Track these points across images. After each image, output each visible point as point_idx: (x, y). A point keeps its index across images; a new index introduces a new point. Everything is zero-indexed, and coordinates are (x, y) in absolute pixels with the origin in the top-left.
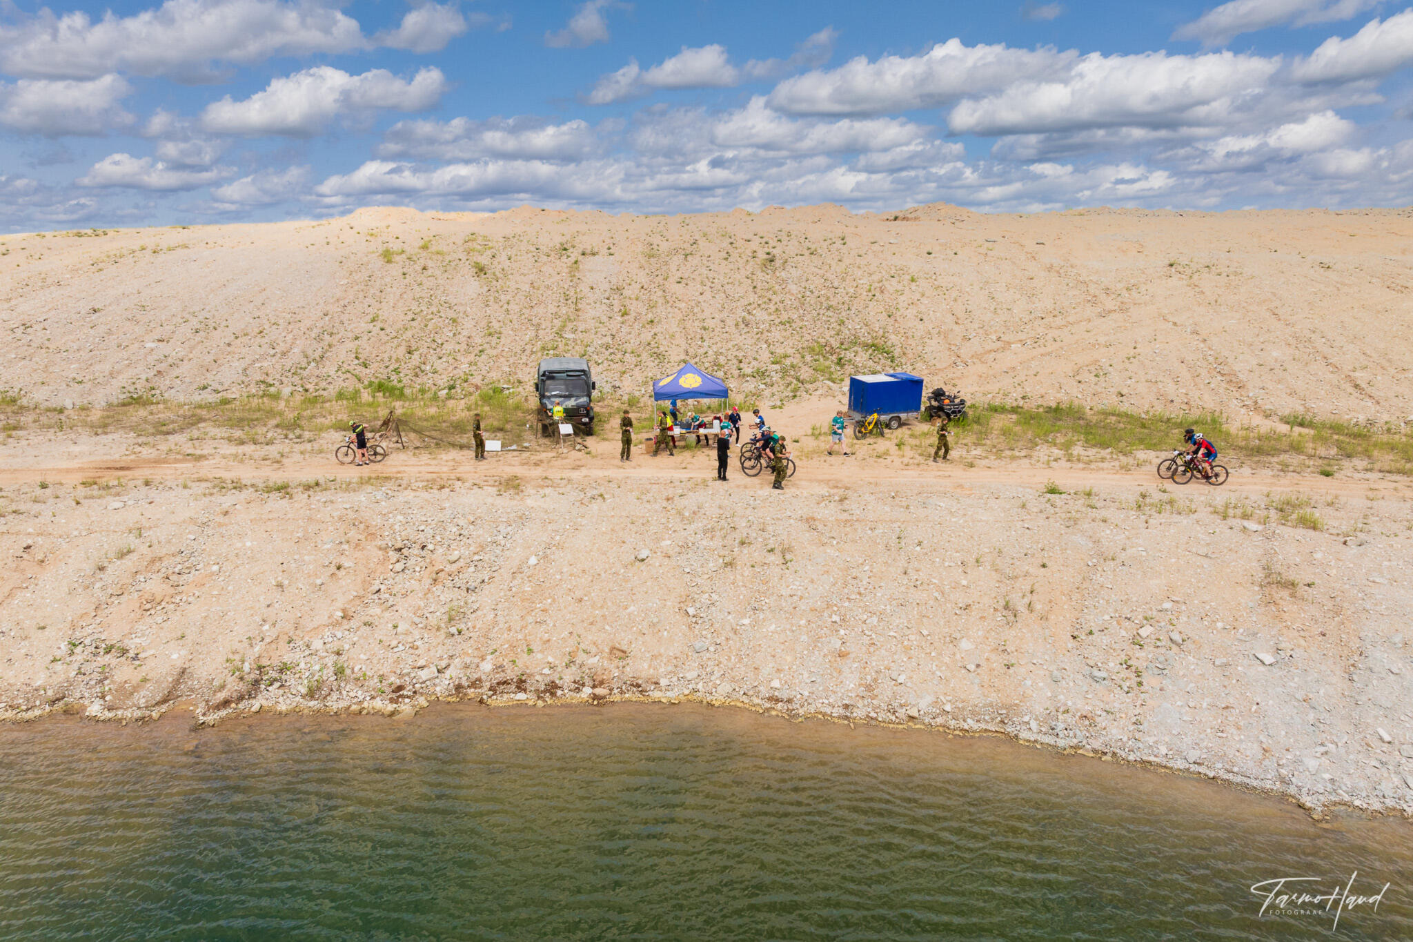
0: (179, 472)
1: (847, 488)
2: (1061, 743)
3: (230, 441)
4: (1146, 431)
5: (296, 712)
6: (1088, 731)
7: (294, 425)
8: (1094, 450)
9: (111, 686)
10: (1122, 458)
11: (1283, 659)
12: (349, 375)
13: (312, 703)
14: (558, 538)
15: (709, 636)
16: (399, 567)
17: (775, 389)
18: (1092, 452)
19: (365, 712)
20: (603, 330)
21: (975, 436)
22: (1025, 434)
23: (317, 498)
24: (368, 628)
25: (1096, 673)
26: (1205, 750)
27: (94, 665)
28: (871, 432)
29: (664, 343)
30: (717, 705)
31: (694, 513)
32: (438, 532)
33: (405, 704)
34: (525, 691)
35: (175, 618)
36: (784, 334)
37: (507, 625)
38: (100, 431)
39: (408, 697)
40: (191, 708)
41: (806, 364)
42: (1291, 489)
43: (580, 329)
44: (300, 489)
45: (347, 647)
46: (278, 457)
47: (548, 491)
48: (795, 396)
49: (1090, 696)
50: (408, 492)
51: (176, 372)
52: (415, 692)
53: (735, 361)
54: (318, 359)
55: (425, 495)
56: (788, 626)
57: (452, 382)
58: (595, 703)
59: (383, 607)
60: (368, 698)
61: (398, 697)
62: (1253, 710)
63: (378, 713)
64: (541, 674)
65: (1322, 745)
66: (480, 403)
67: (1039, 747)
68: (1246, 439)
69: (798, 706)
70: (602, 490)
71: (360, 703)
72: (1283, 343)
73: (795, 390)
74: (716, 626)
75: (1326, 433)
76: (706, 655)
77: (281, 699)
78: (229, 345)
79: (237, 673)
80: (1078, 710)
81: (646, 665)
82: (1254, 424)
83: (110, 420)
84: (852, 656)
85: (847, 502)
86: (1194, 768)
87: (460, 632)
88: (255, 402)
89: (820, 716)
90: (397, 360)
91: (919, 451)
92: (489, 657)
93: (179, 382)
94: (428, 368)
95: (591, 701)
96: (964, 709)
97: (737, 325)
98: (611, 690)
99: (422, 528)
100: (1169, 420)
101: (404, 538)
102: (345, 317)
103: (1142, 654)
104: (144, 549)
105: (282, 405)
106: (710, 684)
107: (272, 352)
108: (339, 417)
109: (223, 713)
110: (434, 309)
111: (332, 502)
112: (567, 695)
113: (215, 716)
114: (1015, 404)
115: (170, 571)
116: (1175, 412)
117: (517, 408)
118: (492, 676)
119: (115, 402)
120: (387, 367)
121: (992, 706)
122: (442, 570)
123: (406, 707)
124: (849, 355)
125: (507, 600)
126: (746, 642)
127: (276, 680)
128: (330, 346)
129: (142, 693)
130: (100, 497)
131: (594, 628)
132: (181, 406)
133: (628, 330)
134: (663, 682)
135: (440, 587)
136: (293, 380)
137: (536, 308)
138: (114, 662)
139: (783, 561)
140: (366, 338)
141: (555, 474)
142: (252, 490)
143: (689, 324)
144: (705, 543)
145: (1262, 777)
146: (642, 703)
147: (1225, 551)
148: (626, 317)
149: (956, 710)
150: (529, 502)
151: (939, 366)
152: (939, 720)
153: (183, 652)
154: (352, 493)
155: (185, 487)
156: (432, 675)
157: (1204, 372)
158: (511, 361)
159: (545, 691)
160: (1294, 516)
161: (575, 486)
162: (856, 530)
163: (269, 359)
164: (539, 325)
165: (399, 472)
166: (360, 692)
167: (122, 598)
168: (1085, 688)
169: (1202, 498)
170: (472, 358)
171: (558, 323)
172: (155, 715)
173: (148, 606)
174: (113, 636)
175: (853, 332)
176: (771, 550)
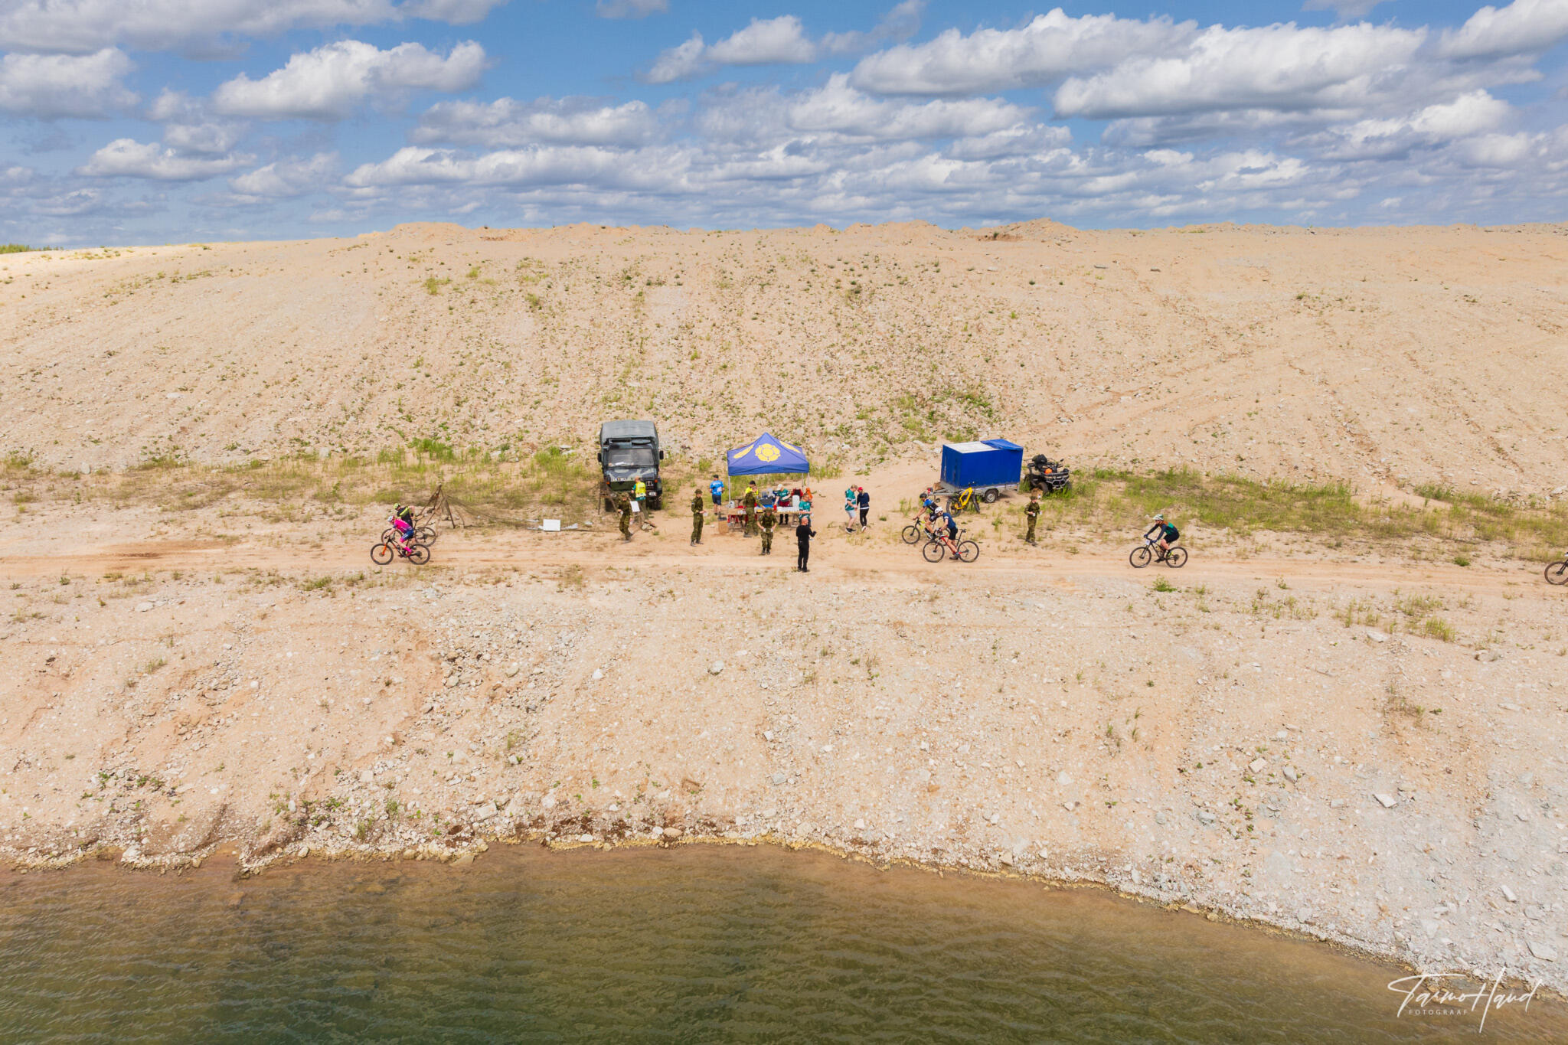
0: (210, 561)
1: (938, 583)
2: (1164, 897)
3: (264, 517)
4: (1266, 503)
5: (345, 857)
6: (1193, 883)
7: (334, 496)
8: (1210, 530)
9: (148, 827)
10: (1239, 541)
11: (1404, 802)
12: (392, 432)
13: (363, 847)
14: (624, 647)
15: (788, 765)
16: (453, 680)
17: (860, 450)
18: (1207, 532)
19: (419, 858)
20: (671, 377)
21: (1078, 512)
22: (1134, 508)
23: (362, 597)
24: (421, 756)
25: (1204, 815)
26: (1318, 908)
27: (128, 800)
28: (965, 508)
29: (739, 392)
30: (796, 848)
31: (772, 615)
32: (494, 638)
33: (463, 848)
34: (591, 831)
35: (213, 745)
36: (871, 382)
37: (570, 753)
38: (121, 503)
39: (466, 840)
40: (234, 852)
41: (894, 419)
42: (1422, 583)
43: (646, 376)
44: (343, 585)
45: (399, 779)
46: (317, 539)
47: (613, 585)
48: (882, 459)
49: (1195, 842)
50: (461, 588)
51: (202, 428)
52: (473, 834)
53: (816, 416)
54: (357, 412)
55: (478, 591)
56: (874, 755)
57: (506, 441)
58: (667, 845)
59: (437, 730)
60: (423, 841)
61: (455, 840)
62: (1370, 861)
63: (434, 859)
64: (608, 811)
65: (1443, 904)
66: (537, 467)
67: (1140, 901)
68: (1376, 515)
69: (884, 851)
70: (671, 585)
71: (415, 846)
72: (1420, 396)
73: (883, 452)
74: (796, 753)
75: (1464, 507)
76: (785, 789)
77: (330, 842)
78: (259, 395)
79: (282, 812)
80: (1183, 859)
81: (720, 801)
82: (1385, 497)
83: (132, 488)
84: (942, 791)
85: (938, 602)
86: (1305, 928)
87: (520, 762)
88: (290, 465)
89: (907, 863)
90: (445, 414)
91: (1018, 533)
92: (552, 791)
93: (205, 441)
94: (479, 422)
95: (661, 843)
96: (1061, 855)
97: (818, 371)
98: (683, 830)
99: (477, 633)
100: (1292, 489)
101: (458, 645)
102: (386, 361)
103: (1252, 792)
104: (176, 661)
105: (319, 467)
106: (789, 823)
107: (307, 404)
108: (383, 485)
109: (268, 859)
110: (484, 352)
111: (378, 601)
112: (636, 836)
113: (260, 863)
114: (1124, 469)
115: (206, 688)
116: (1299, 482)
117: (578, 474)
118: (554, 814)
119: (136, 465)
120: (433, 421)
121: (1091, 853)
122: (500, 686)
123: (464, 852)
124: (942, 408)
125: (570, 723)
126: (828, 772)
127: (324, 819)
128: (370, 396)
129: (181, 836)
130: (127, 596)
131: (664, 757)
132: (207, 470)
133: (699, 376)
134: (739, 821)
135: (497, 705)
136: (330, 437)
137: (597, 350)
138: (150, 796)
139: (868, 676)
140: (409, 386)
141: (620, 563)
142: (291, 585)
143: (765, 369)
144: (783, 653)
145: (1377, 940)
146: (717, 845)
147: (1347, 667)
148: (696, 361)
149: (1053, 857)
150: (593, 601)
151: (1041, 422)
152: (1035, 868)
153: (223, 786)
154: (400, 591)
155: (218, 581)
156: (491, 813)
157: (1332, 432)
158: (570, 415)
159: (612, 832)
160: (1423, 622)
161: (643, 579)
162: (947, 637)
163: (304, 412)
164: (600, 370)
165: (450, 560)
166: (414, 833)
167: (157, 720)
168: (1191, 832)
169: (1325, 597)
170: (526, 410)
171: (621, 368)
172: (196, 862)
173: (184, 730)
174: (147, 766)
175: (947, 380)
176: (855, 663)
